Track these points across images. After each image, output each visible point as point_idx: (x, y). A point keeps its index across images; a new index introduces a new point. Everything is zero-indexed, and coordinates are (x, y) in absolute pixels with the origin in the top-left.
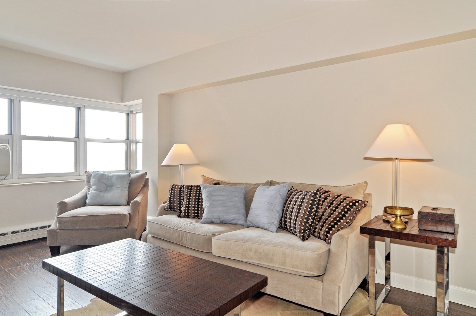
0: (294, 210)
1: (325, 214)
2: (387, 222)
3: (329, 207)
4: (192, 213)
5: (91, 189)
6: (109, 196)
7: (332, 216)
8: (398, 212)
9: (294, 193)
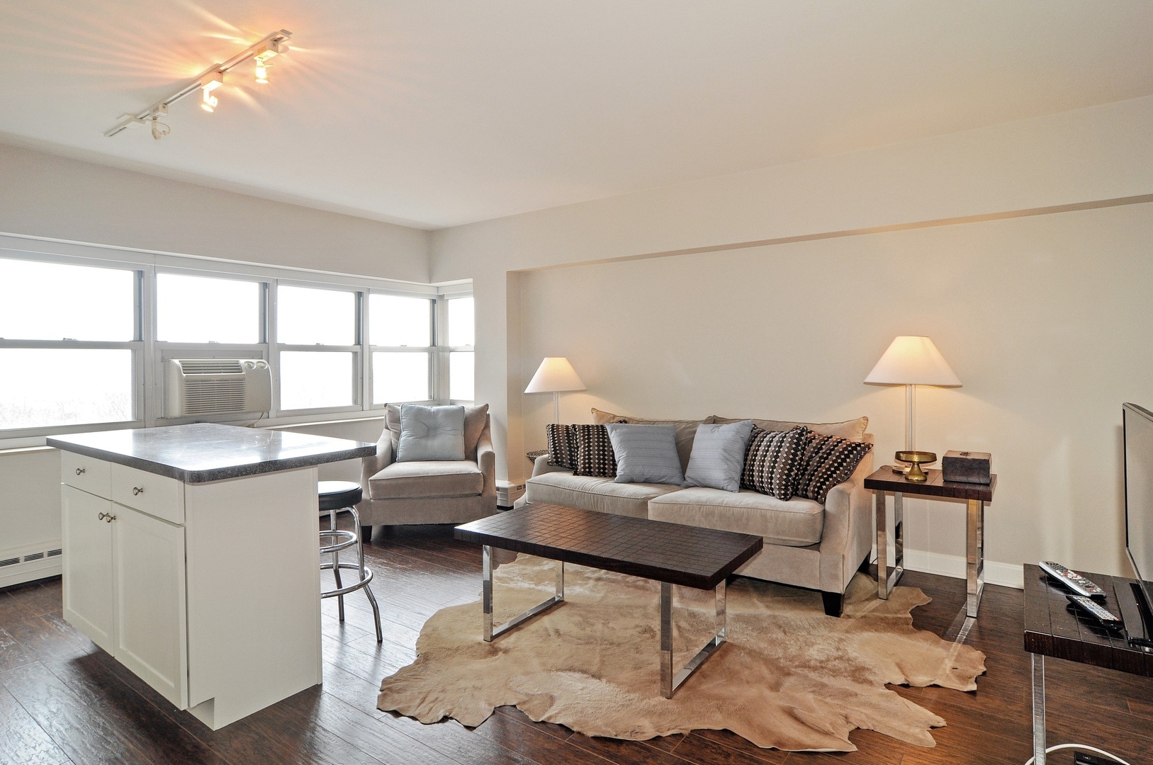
0: (768, 459)
1: (811, 463)
2: (900, 473)
3: (817, 453)
4: (595, 468)
5: (403, 433)
6: (435, 444)
7: (823, 465)
8: (916, 458)
9: (761, 435)
